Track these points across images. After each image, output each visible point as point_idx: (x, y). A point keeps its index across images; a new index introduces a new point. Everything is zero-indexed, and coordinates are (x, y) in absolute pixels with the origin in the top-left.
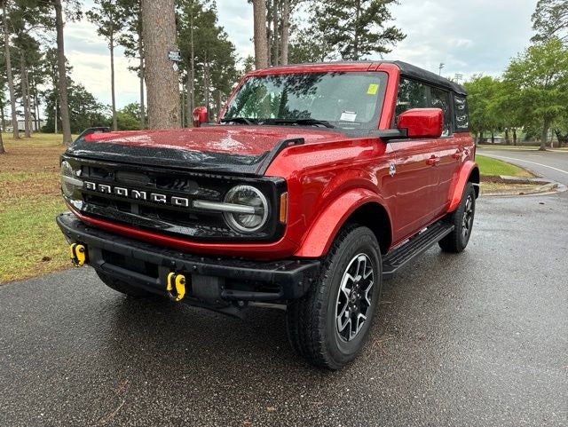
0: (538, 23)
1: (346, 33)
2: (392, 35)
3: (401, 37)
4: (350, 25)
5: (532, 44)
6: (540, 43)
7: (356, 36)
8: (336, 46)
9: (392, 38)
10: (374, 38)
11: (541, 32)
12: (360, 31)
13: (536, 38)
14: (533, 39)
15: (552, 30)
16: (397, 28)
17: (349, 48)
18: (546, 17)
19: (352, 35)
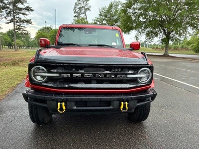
0: (75, 12)
1: (8, 6)
2: (28, 9)
3: (32, 10)
4: (10, 3)
5: (74, 18)
6: (76, 18)
7: (13, 7)
8: (4, 11)
9: (28, 10)
10: (21, 9)
11: (76, 14)
12: (14, 6)
13: (75, 16)
14: (74, 17)
15: (79, 14)
16: (30, 6)
17: (10, 12)
18: (77, 10)
19: (11, 7)
